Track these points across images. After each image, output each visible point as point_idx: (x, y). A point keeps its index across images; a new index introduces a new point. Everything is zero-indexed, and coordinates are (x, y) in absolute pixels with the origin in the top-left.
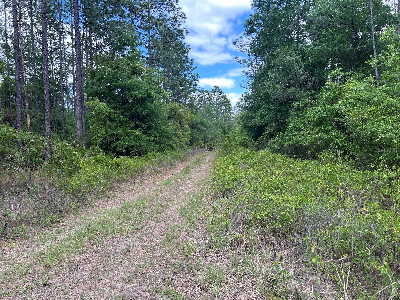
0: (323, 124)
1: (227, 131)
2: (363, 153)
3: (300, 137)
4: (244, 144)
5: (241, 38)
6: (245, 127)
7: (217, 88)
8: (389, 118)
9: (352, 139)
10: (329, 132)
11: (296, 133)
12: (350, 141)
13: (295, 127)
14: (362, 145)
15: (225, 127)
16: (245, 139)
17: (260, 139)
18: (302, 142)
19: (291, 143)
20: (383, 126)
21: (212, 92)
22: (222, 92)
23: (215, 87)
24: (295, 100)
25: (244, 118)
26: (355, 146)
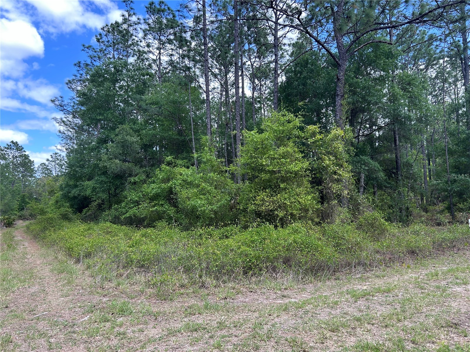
0: (157, 199)
1: (27, 200)
2: (187, 221)
3: (136, 210)
4: (65, 217)
5: (61, 97)
6: (66, 197)
7: (15, 144)
8: (202, 197)
9: (180, 211)
10: (162, 205)
11: (132, 205)
12: (178, 212)
13: (131, 200)
14: (187, 215)
15: (24, 195)
16: (67, 211)
17: (85, 211)
18: (138, 214)
19: (128, 215)
20: (199, 202)
21: (8, 149)
22: (23, 150)
23: (12, 142)
24: (130, 175)
25: (64, 186)
26: (181, 216)
